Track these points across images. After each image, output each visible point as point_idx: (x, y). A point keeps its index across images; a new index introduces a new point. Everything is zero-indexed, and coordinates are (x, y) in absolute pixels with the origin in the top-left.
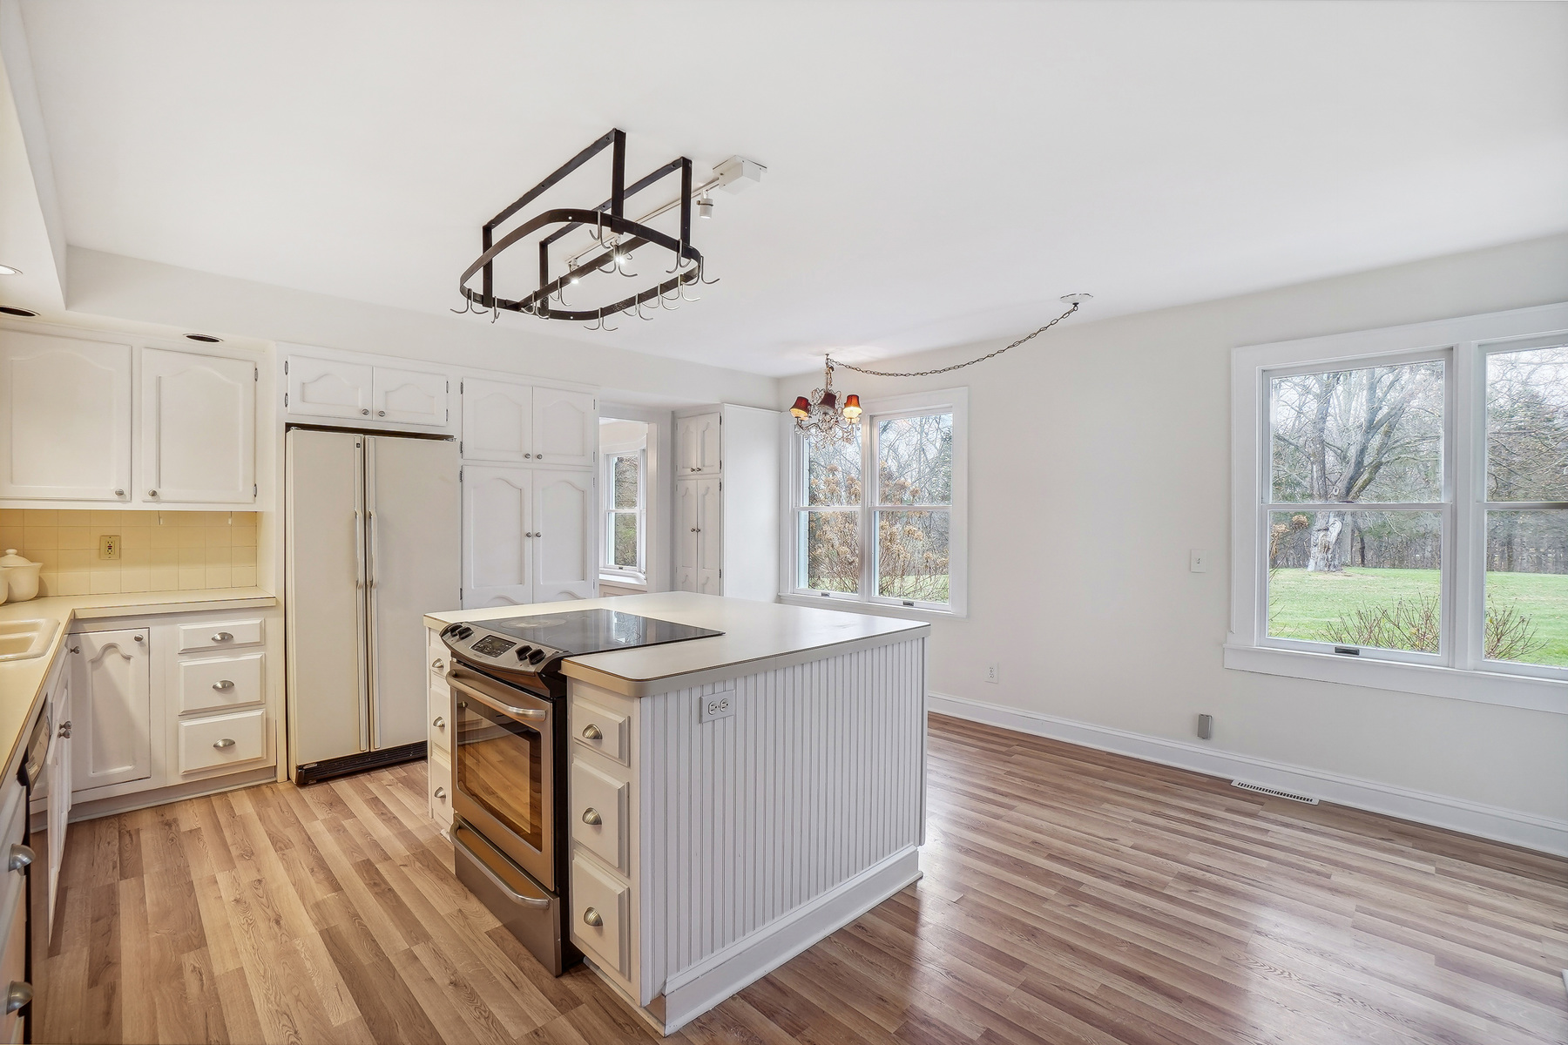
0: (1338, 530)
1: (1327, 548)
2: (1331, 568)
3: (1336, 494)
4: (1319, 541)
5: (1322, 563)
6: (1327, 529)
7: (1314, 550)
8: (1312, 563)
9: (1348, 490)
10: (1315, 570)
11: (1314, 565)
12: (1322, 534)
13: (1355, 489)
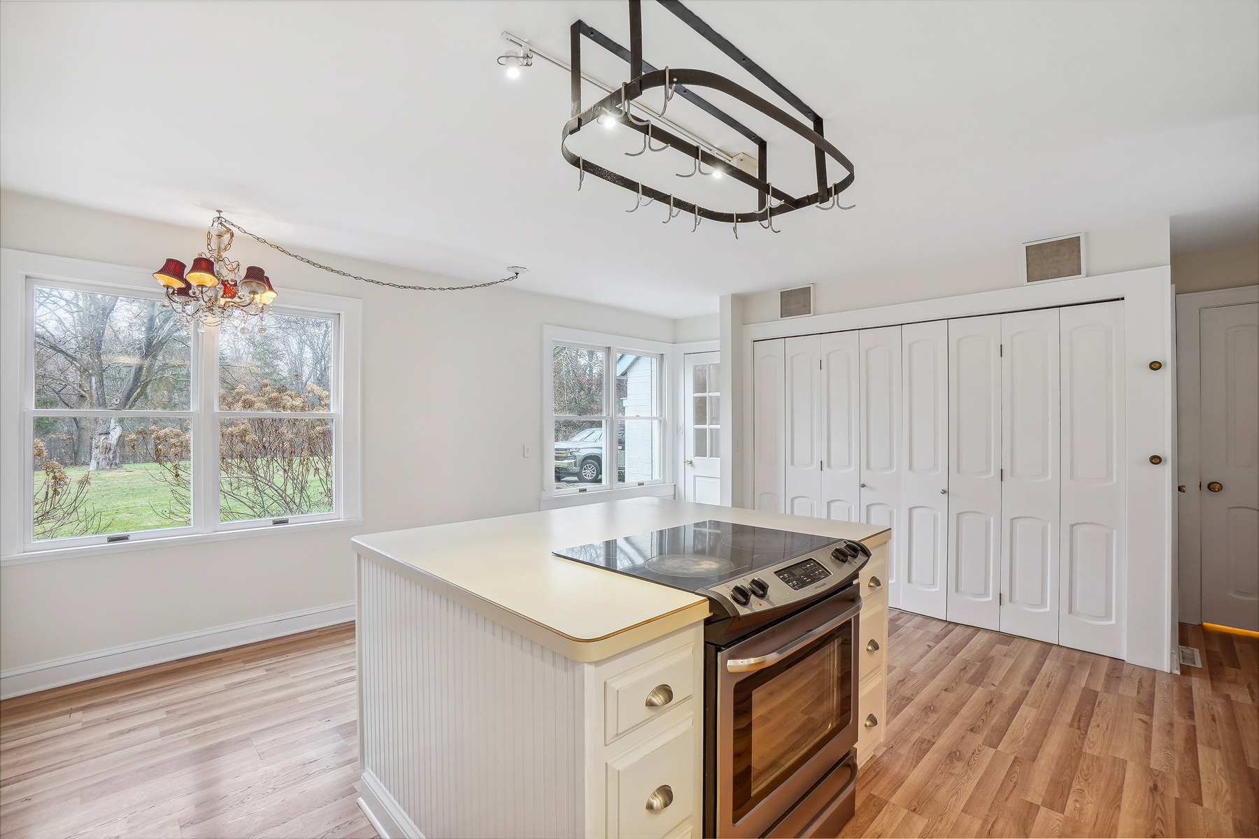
0: (118, 435)
1: (107, 449)
2: (113, 466)
3: (117, 403)
4: (100, 444)
5: (103, 463)
6: (108, 433)
7: (95, 452)
8: (93, 463)
9: (128, 398)
10: (98, 469)
11: (95, 464)
12: (103, 437)
13: (132, 399)
